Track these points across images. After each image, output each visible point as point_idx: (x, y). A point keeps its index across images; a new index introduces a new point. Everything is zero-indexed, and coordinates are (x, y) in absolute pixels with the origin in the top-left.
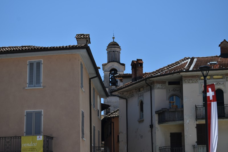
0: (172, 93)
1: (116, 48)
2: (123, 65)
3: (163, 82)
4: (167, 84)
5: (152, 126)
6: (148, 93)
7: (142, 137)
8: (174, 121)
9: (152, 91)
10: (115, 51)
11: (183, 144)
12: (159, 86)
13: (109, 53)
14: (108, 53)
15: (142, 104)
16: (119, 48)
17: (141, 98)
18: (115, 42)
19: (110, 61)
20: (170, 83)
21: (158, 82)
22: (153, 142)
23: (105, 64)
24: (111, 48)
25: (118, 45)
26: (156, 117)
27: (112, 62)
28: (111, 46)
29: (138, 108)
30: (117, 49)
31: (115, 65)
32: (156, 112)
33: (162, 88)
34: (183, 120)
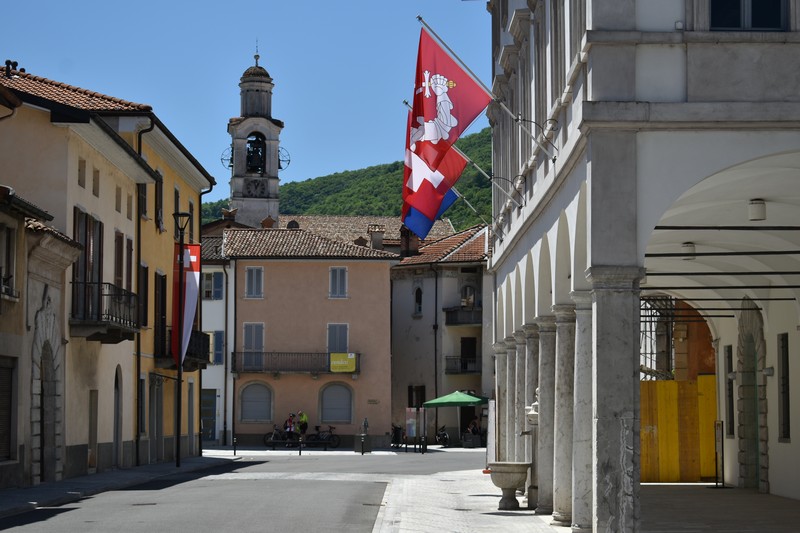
0: (466, 283)
1: (263, 84)
2: (279, 124)
3: (454, 269)
4: (459, 271)
5: (436, 327)
6: (433, 281)
7: (418, 339)
8: (469, 323)
9: (439, 280)
10: (262, 91)
11: (477, 353)
12: (448, 273)
13: (245, 94)
14: (242, 92)
15: (419, 294)
16: (269, 81)
17: (419, 285)
18: (261, 68)
19: (249, 112)
20: (464, 270)
21: (448, 268)
22: (438, 348)
23: (237, 120)
24: (251, 83)
25: (267, 75)
26: (442, 317)
27: (253, 116)
28: (252, 78)
29: (413, 298)
30: (266, 86)
31: (261, 124)
32: (444, 310)
33: (452, 277)
34: (481, 323)
